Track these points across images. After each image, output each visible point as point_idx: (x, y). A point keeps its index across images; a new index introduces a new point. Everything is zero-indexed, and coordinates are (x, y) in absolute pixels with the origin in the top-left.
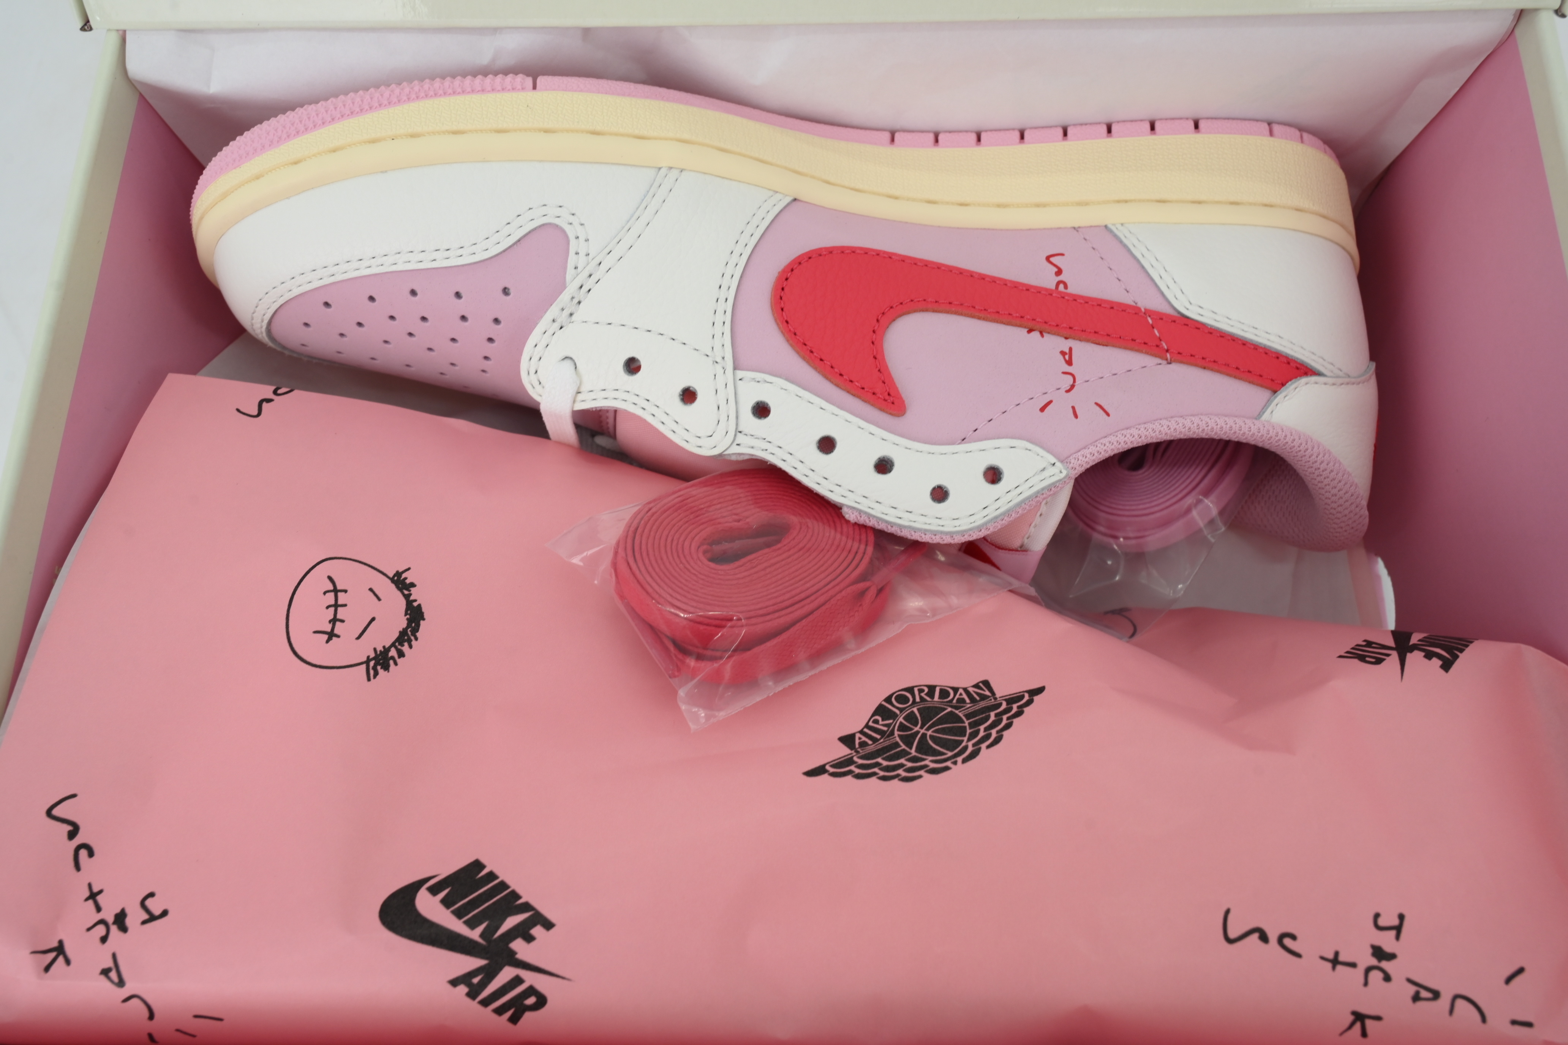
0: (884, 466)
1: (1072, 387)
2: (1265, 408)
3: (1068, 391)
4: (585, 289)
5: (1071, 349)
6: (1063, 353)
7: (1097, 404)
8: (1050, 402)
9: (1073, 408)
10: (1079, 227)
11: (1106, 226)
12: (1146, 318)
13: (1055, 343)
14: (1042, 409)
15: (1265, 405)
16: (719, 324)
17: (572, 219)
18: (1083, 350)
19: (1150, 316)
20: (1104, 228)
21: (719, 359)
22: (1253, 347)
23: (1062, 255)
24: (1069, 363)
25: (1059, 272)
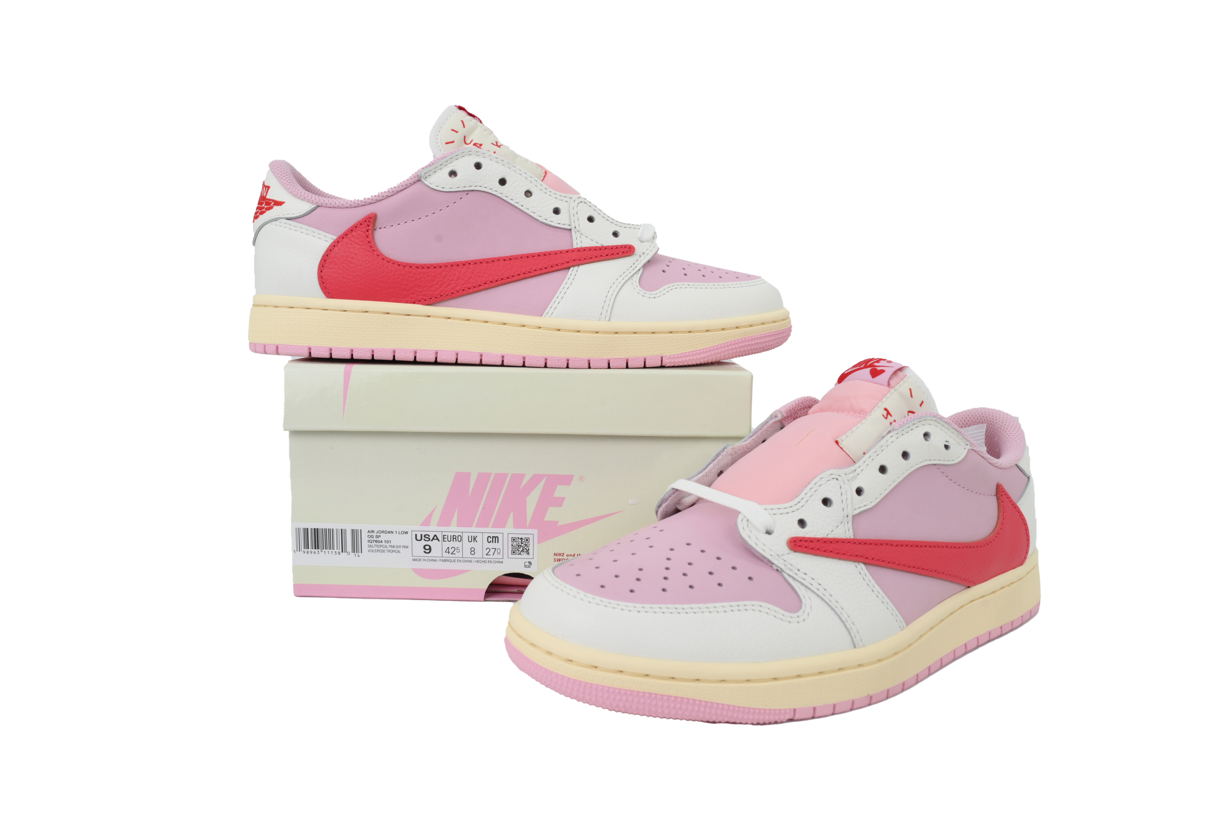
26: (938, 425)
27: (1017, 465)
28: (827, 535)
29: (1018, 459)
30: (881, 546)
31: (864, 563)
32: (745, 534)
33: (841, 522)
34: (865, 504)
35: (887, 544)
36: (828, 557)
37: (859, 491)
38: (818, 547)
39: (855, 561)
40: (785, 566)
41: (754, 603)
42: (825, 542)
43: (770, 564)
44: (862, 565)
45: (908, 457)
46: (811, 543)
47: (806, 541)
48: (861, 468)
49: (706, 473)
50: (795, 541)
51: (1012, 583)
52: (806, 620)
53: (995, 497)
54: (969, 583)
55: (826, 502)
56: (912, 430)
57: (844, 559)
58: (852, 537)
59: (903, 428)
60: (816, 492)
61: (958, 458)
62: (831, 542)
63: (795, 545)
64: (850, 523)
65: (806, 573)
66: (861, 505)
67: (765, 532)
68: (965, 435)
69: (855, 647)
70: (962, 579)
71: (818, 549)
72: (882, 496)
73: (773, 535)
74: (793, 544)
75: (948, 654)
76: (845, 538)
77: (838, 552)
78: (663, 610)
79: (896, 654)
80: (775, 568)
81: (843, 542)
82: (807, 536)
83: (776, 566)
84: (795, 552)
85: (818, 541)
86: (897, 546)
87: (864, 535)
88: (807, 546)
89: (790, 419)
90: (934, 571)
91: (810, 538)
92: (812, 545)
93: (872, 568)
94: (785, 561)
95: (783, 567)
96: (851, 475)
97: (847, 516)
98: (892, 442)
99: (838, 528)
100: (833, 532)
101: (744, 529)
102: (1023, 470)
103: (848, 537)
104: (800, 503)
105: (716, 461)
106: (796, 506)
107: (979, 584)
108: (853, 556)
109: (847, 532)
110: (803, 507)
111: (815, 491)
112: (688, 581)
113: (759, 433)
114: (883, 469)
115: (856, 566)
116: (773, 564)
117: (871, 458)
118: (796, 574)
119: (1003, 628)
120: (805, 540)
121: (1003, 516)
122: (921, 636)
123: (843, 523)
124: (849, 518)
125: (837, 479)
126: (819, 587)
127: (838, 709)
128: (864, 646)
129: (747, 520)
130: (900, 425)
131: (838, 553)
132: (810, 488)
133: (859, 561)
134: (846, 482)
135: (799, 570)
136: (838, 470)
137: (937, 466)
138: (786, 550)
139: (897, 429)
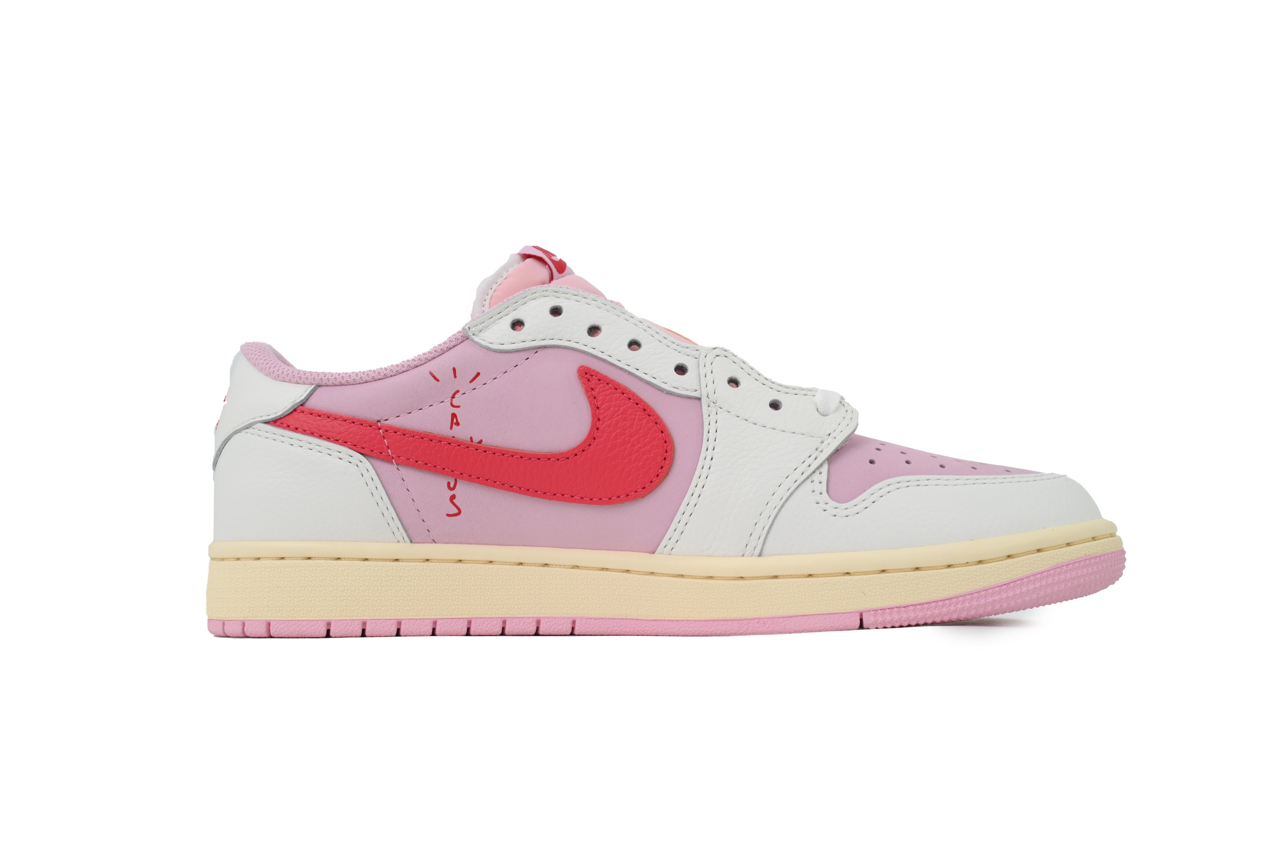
0: (594, 330)
1: (453, 397)
2: (311, 393)
3: (458, 391)
4: (813, 457)
5: (451, 428)
6: (458, 424)
7: (438, 380)
8: (471, 382)
9: (455, 377)
10: (431, 543)
11: (411, 542)
12: (392, 454)
13: (461, 433)
14: (478, 374)
15: (310, 396)
16: (712, 431)
17: (826, 507)
18: (441, 427)
19: (390, 456)
20: (413, 541)
21: (712, 405)
22: (315, 434)
23: (448, 515)
24: (454, 416)
25: (453, 498)
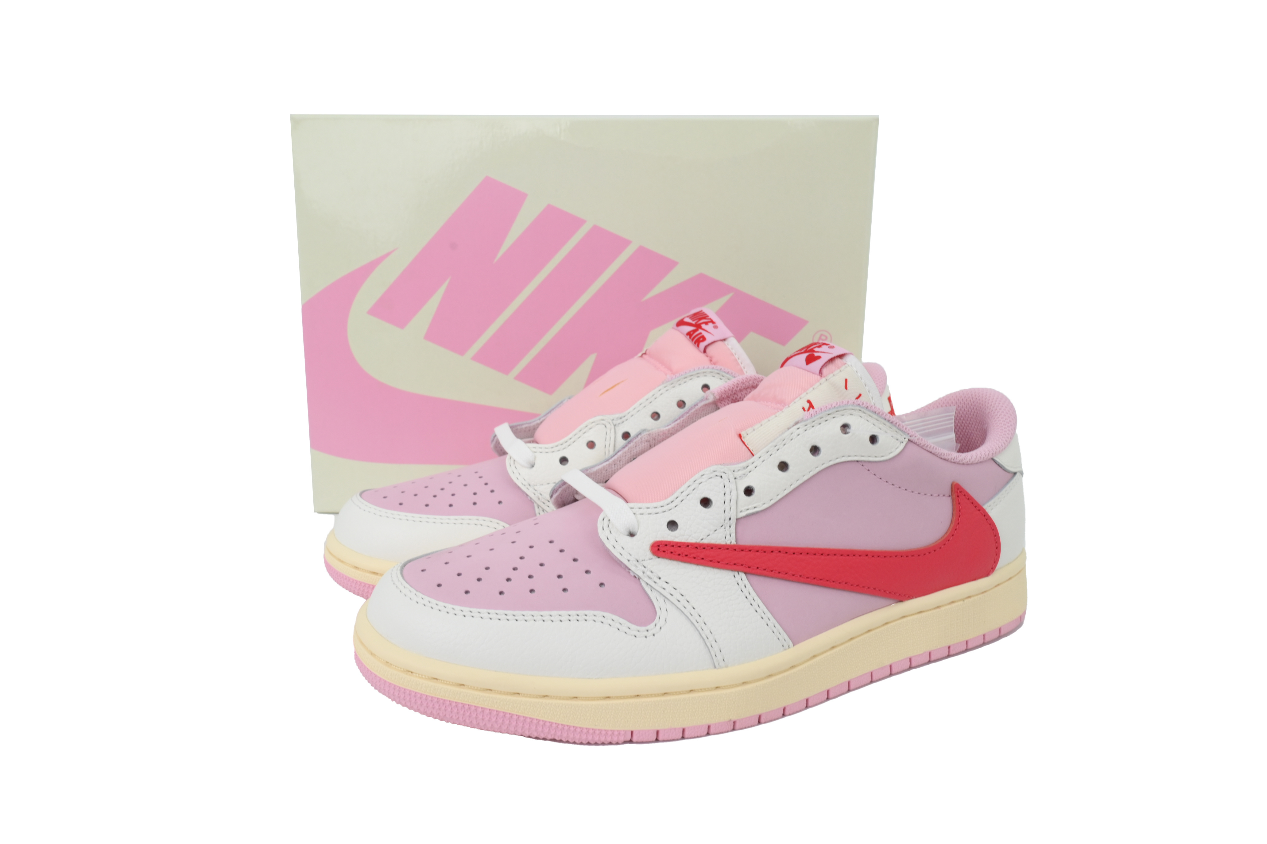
26: (863, 415)
27: (993, 459)
28: (702, 539)
29: (994, 452)
30: (772, 553)
31: (745, 573)
32: (603, 535)
33: (721, 525)
34: (755, 505)
35: (780, 552)
36: (698, 564)
37: (749, 491)
38: (686, 553)
39: (733, 570)
40: (643, 573)
41: (596, 613)
42: (697, 548)
43: (627, 570)
44: (743, 575)
45: (819, 453)
46: (679, 548)
47: (673, 546)
48: (755, 465)
49: (614, 461)
50: (659, 546)
51: (969, 597)
52: (655, 635)
53: (951, 497)
54: (901, 596)
55: (706, 502)
56: (826, 421)
57: (719, 568)
58: (734, 542)
59: (814, 419)
60: (695, 491)
61: (890, 453)
62: (704, 548)
63: (658, 550)
64: (733, 527)
65: (667, 582)
66: (750, 507)
67: (627, 533)
68: (906, 428)
69: (715, 667)
70: (888, 592)
71: (686, 556)
72: (779, 497)
73: (635, 538)
74: (657, 548)
75: (861, 676)
76: (724, 543)
77: (711, 559)
78: (491, 616)
79: (770, 676)
80: (632, 574)
81: (720, 549)
82: (677, 540)
83: (634, 572)
84: (659, 558)
85: (688, 546)
86: (794, 553)
87: (749, 540)
88: (673, 551)
89: (727, 401)
90: (844, 583)
91: (677, 543)
92: (679, 551)
93: (756, 579)
94: (645, 567)
95: (640, 574)
96: (741, 473)
97: (730, 519)
98: (798, 435)
99: (716, 532)
100: (709, 537)
101: (603, 529)
102: (1002, 465)
103: (729, 543)
104: (673, 503)
105: (626, 449)
106: (669, 505)
107: (916, 597)
108: (731, 565)
109: (728, 537)
110: (677, 507)
111: (693, 490)
112: (531, 584)
113: (685, 417)
114: (783, 466)
115: (734, 576)
116: (630, 569)
117: (769, 453)
118: (655, 582)
119: (951, 649)
120: (672, 544)
121: (958, 520)
122: (814, 656)
123: (723, 527)
124: (731, 521)
125: (721, 477)
126: (680, 598)
127: (687, 734)
128: (727, 666)
129: (608, 520)
130: (812, 415)
131: (711, 561)
132: (688, 486)
133: (738, 571)
134: (732, 480)
135: (660, 578)
136: (722, 467)
137: (860, 463)
138: (649, 554)
139: (806, 420)
